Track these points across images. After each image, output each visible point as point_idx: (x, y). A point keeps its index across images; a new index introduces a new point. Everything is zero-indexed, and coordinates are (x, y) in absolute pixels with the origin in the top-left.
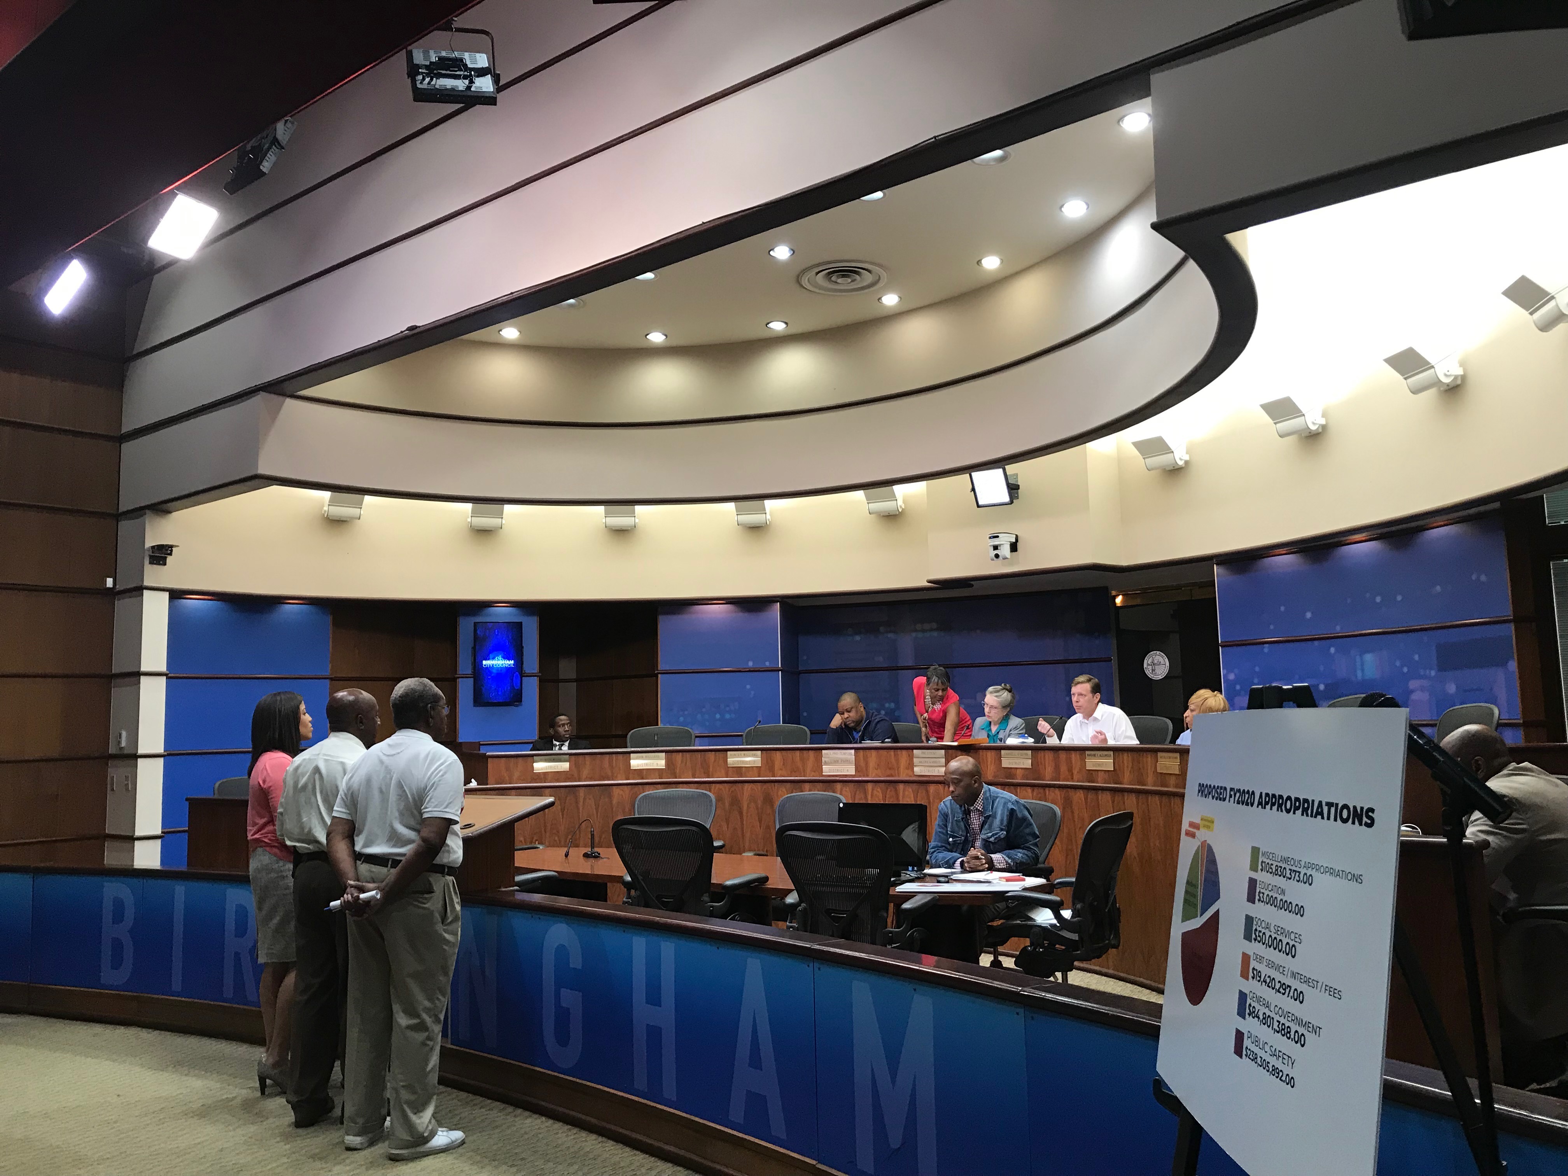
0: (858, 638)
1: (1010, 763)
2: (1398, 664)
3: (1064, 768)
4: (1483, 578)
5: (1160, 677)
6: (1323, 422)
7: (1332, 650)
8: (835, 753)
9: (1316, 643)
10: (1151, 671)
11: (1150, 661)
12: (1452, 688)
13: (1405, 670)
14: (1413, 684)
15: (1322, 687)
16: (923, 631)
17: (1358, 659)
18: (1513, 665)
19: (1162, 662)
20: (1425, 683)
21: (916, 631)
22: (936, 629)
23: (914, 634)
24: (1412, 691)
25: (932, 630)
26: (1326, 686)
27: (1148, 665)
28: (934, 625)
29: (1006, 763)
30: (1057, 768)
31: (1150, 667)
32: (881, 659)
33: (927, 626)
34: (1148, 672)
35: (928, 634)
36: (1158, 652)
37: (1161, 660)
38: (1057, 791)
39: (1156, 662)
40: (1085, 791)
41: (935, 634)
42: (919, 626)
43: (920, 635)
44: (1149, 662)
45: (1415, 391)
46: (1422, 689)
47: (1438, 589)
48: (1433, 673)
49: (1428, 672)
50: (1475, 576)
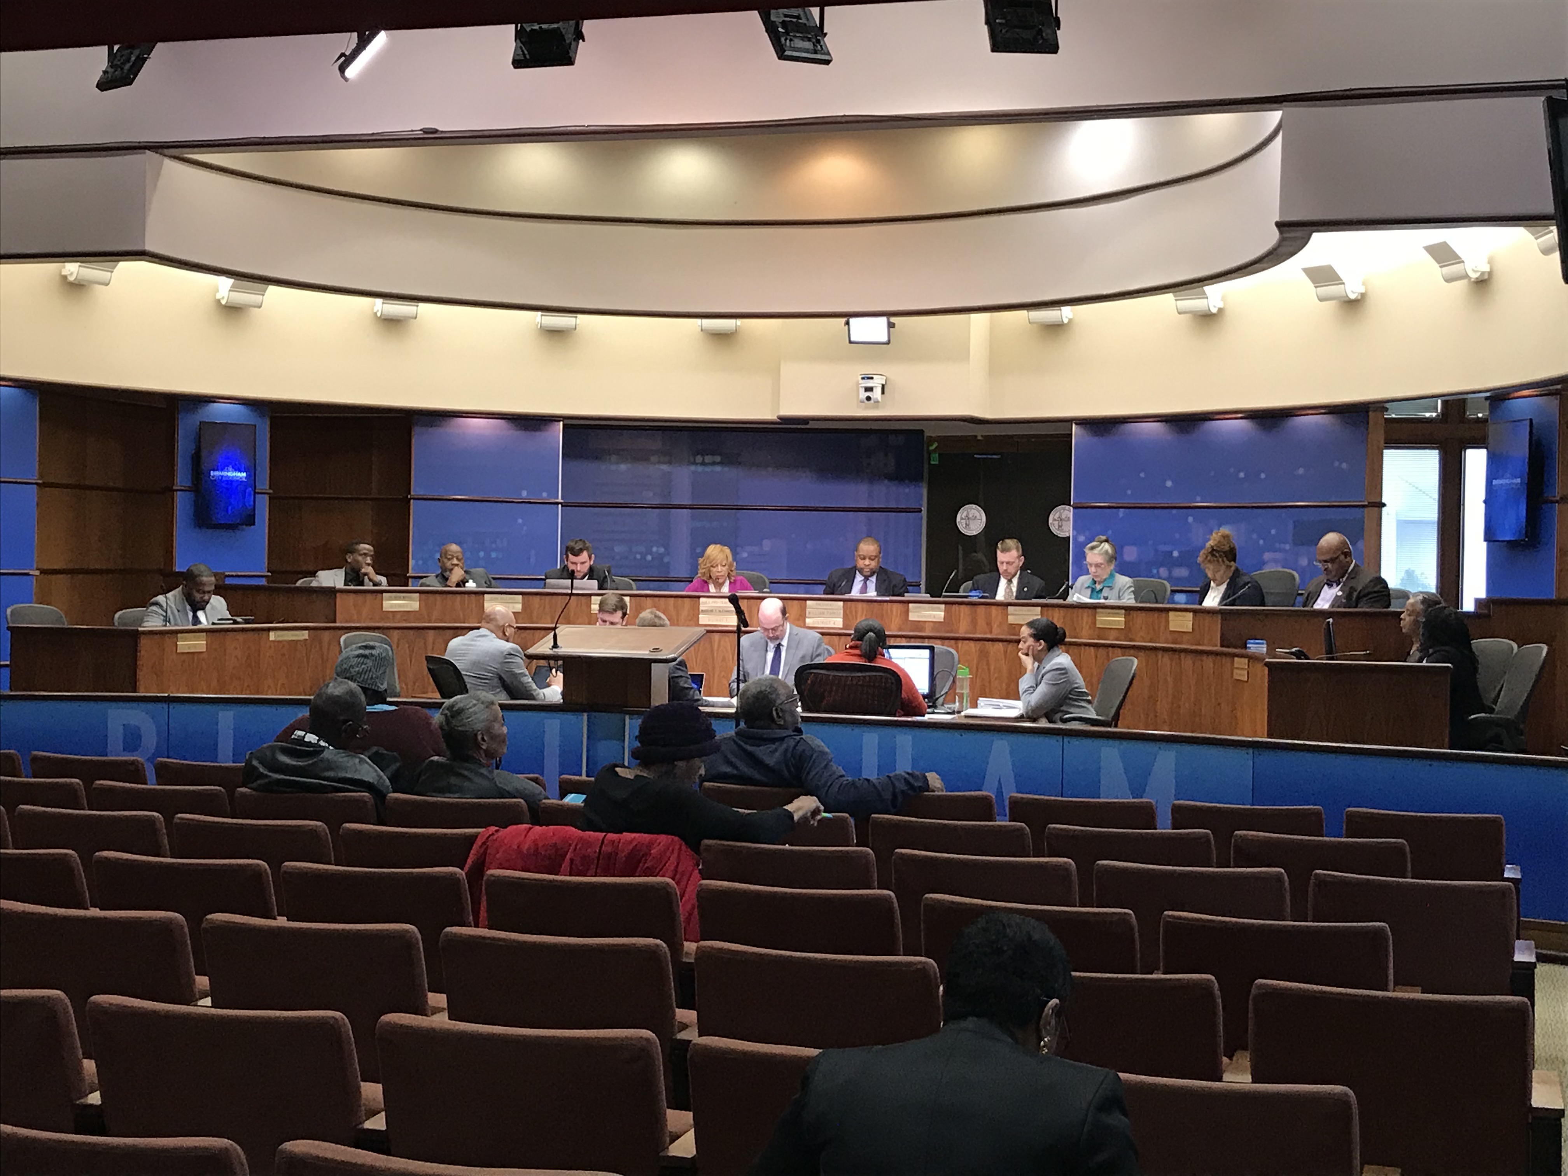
0: (623, 467)
1: (918, 617)
2: (1254, 537)
3: (981, 622)
4: (1344, 466)
5: (975, 533)
6: (1222, 306)
7: (1190, 519)
9: (1174, 511)
10: (964, 526)
11: (965, 514)
12: (1303, 562)
13: (1260, 542)
14: (1267, 556)
15: (1176, 554)
16: (703, 464)
18: (1362, 545)
19: (978, 517)
20: (1278, 556)
21: (695, 463)
22: (720, 463)
23: (693, 468)
25: (714, 463)
26: (1180, 552)
27: (962, 519)
28: (718, 459)
29: (913, 617)
30: (974, 622)
31: (964, 522)
32: (651, 494)
33: (708, 459)
34: (961, 527)
35: (708, 469)
36: (974, 506)
37: (977, 514)
38: (972, 644)
39: (970, 516)
40: (1005, 643)
41: (718, 468)
42: (699, 459)
43: (700, 469)
44: (963, 516)
45: (1321, 299)
47: (1301, 471)
48: (1287, 547)
49: (1282, 546)
50: (1336, 464)
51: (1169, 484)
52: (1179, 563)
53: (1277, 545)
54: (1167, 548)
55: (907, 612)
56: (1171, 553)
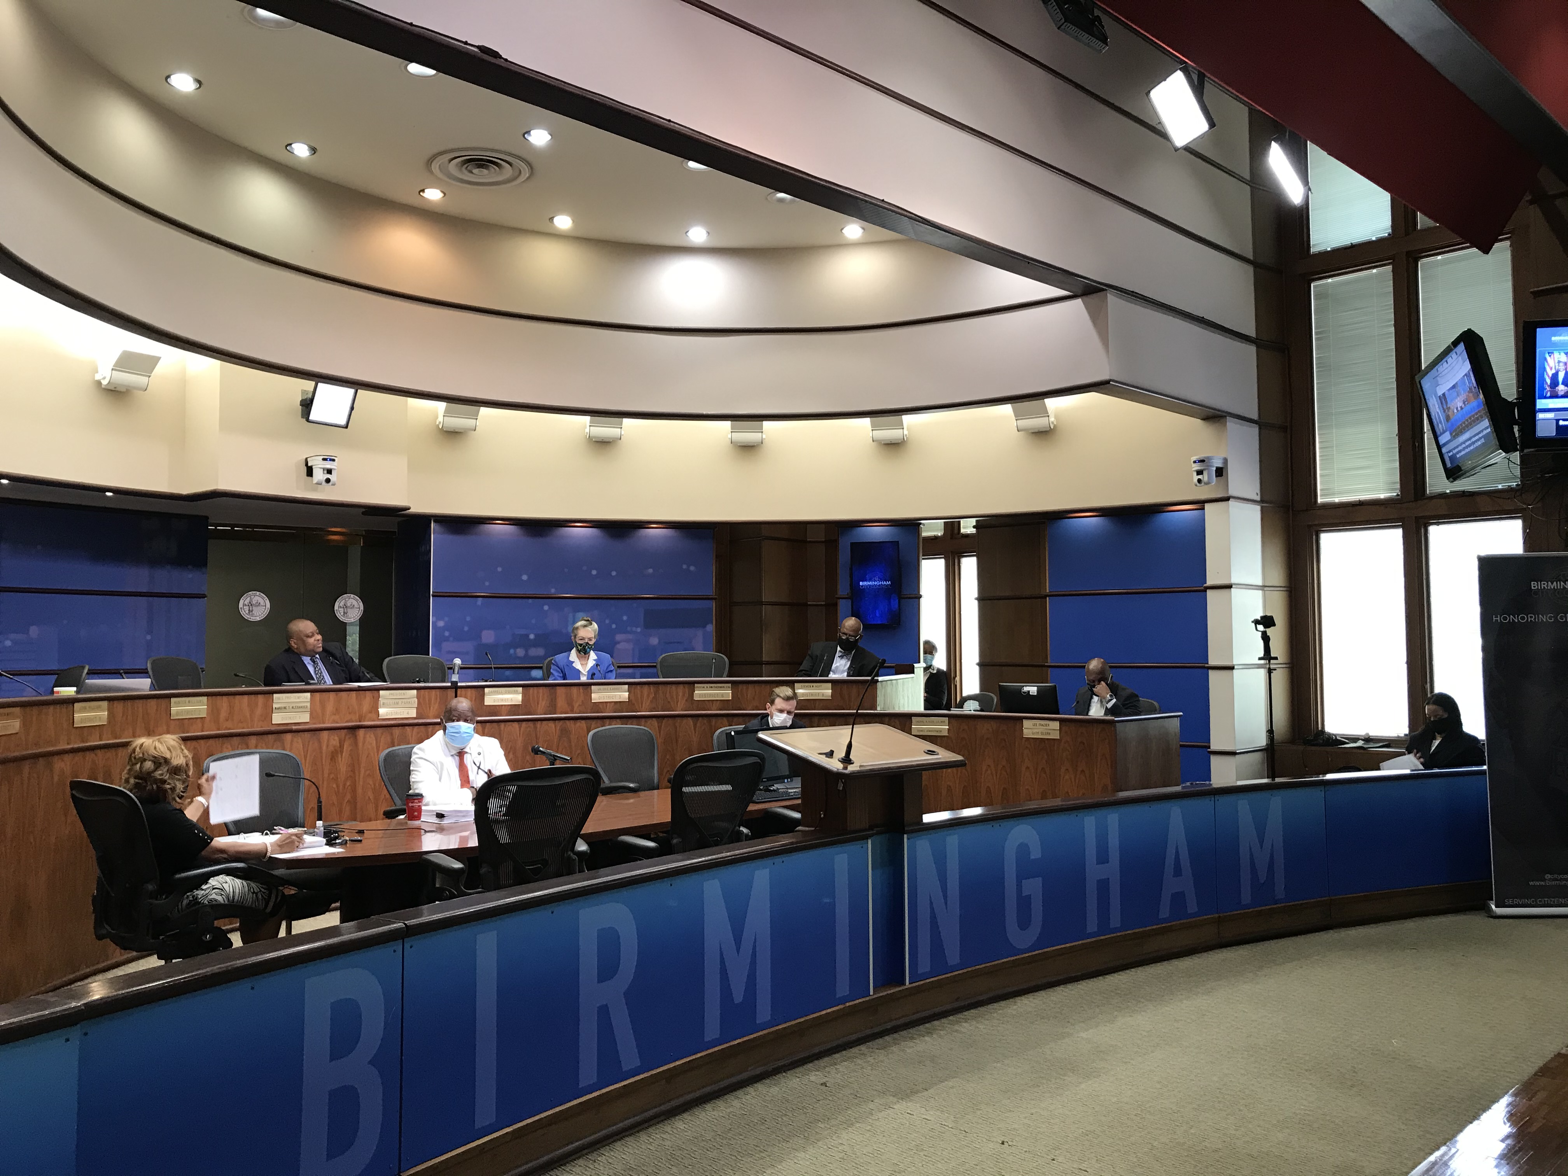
2: (607, 621)
4: (692, 568)
5: (258, 619)
7: (546, 608)
8: (288, 698)
9: (530, 601)
10: (247, 612)
11: (248, 601)
12: (654, 641)
13: (614, 626)
14: (619, 637)
15: (532, 636)
17: (571, 615)
18: (711, 628)
19: (262, 603)
24: (619, 643)
26: (536, 635)
27: (244, 605)
31: (245, 608)
34: (244, 612)
36: (258, 593)
37: (260, 601)
44: (246, 603)
46: (627, 641)
47: (651, 571)
48: (639, 630)
49: (634, 629)
50: (685, 567)
51: (525, 577)
52: (535, 644)
53: (629, 629)
54: (523, 632)
55: (483, 695)
56: (527, 636)
